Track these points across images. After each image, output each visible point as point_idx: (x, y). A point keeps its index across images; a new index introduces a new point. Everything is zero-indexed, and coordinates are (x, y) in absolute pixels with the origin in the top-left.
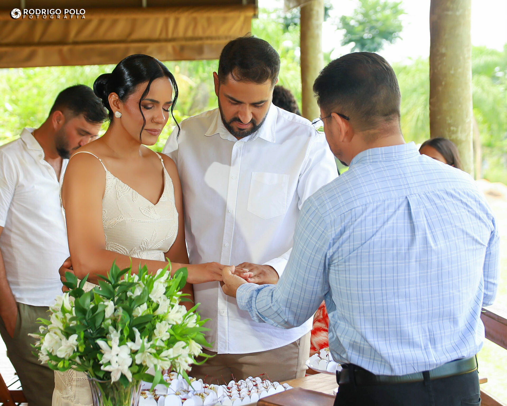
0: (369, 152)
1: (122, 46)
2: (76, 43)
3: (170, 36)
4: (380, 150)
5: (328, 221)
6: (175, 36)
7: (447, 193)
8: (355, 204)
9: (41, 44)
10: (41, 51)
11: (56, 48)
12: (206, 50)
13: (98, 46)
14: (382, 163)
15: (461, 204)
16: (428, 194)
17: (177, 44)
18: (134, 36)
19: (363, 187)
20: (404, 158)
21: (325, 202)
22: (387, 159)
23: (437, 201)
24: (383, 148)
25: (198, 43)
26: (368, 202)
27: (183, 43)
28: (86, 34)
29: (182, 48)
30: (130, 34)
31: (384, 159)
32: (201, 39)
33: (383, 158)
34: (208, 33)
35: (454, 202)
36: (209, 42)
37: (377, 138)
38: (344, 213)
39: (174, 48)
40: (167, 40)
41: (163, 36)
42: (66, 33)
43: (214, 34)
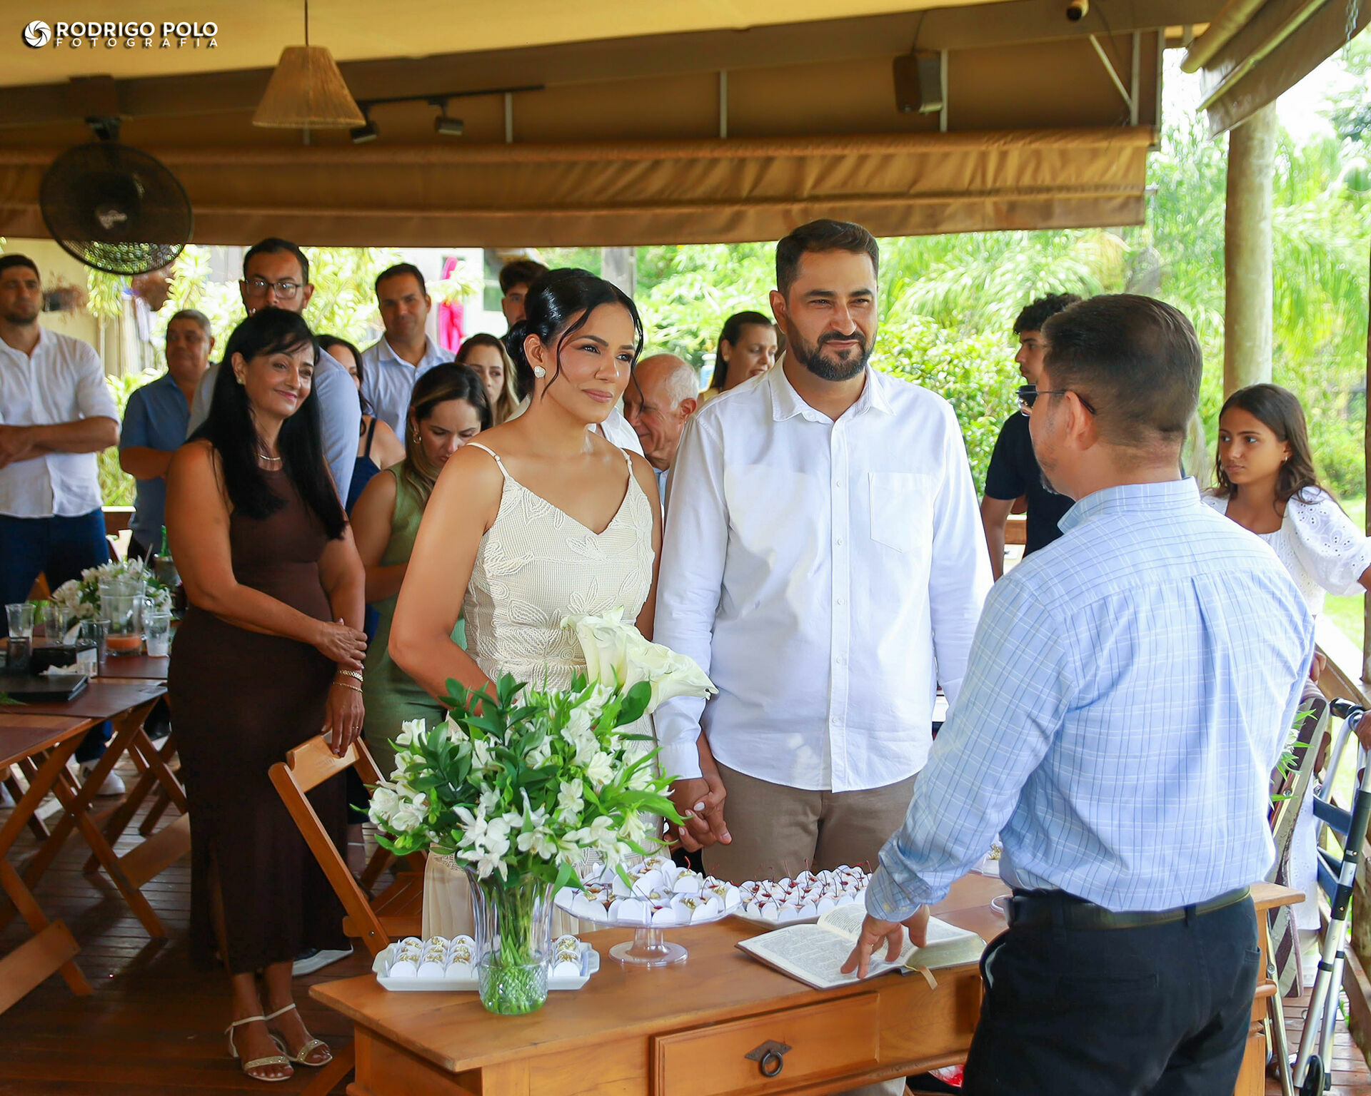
0: (1121, 492)
1: (901, 203)
2: (814, 198)
3: (989, 184)
4: (1142, 490)
5: (1060, 618)
6: (998, 184)
7: (1253, 578)
8: (1110, 588)
9: (751, 200)
10: (752, 212)
11: (780, 207)
12: (1057, 210)
13: (856, 204)
14: (1146, 513)
15: (1271, 600)
16: (1224, 577)
17: (1003, 200)
18: (922, 186)
19: (1120, 557)
20: (1181, 506)
21: (1050, 584)
22: (1155, 506)
23: (1239, 592)
24: (1148, 485)
25: (1043, 197)
26: (1134, 585)
27: (1014, 197)
28: (833, 182)
29: (1012, 207)
30: (915, 182)
31: (1149, 506)
32: (1048, 189)
33: (1147, 504)
34: (1060, 180)
35: (1263, 596)
36: (1063, 195)
37: (1139, 466)
38: (1091, 604)
39: (995, 204)
40: (983, 193)
41: (977, 184)
42: (798, 181)
43: (1073, 181)
